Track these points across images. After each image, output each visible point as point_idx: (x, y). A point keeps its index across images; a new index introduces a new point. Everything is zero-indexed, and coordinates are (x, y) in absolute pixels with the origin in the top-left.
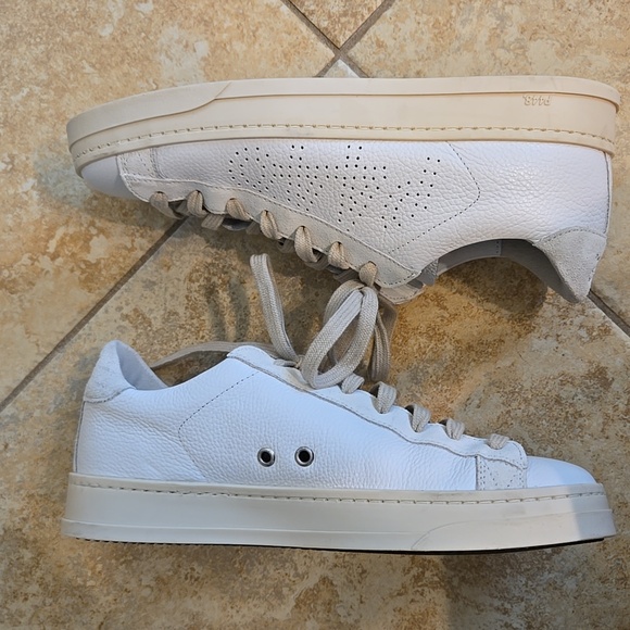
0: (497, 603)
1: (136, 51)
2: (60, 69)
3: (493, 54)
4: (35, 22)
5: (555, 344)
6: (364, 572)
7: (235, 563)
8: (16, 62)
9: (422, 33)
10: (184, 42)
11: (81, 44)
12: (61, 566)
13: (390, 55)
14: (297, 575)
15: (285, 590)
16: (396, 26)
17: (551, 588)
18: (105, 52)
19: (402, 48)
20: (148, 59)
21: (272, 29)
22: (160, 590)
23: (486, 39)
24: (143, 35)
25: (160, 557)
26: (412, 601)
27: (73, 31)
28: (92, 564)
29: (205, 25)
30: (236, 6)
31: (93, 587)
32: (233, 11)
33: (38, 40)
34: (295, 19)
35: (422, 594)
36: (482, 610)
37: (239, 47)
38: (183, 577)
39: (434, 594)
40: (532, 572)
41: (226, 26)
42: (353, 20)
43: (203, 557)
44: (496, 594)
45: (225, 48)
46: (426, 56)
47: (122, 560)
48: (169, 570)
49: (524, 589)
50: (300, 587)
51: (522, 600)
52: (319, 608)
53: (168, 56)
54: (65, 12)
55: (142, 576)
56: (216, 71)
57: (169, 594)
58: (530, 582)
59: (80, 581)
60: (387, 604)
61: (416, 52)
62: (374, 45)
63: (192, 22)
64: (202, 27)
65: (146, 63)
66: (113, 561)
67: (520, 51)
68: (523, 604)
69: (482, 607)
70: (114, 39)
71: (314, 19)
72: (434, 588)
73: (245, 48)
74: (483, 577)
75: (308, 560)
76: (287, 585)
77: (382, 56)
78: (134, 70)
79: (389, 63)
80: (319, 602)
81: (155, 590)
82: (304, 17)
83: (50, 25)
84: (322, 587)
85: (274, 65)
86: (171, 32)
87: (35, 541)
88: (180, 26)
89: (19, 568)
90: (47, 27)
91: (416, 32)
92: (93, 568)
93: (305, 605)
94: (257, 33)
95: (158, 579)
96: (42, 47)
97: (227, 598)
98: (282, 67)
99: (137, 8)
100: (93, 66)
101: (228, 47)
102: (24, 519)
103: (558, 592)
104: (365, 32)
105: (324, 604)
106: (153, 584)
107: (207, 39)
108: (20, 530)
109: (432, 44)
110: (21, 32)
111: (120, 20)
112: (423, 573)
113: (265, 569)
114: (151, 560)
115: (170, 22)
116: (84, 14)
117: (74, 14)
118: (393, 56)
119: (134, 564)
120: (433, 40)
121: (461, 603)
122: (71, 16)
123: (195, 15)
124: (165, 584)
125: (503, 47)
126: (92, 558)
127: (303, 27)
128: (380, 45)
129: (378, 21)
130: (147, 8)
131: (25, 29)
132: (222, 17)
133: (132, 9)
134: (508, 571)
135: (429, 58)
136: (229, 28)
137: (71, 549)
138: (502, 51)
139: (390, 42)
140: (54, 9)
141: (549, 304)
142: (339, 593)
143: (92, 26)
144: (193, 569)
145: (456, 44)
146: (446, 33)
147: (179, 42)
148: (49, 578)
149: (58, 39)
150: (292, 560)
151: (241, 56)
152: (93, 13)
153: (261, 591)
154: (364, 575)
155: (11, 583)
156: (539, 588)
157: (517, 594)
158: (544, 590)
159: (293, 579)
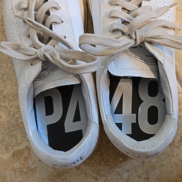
0: (94, 175)
15: (10, 148)
17: (118, 175)
36: (87, 176)
44: (95, 171)
50: (16, 148)
51: (105, 176)
52: (22, 158)
58: (110, 170)
68: (105, 178)
69: (88, 175)
74: (92, 163)
75: (23, 138)
76: (11, 146)
80: (23, 156)
84: (25, 150)
103: (120, 177)
113: (4, 137)
121: (80, 171)
134: (103, 163)
142: (32, 155)
150: (16, 137)
157: (103, 174)
158: (115, 174)
159: (14, 144)
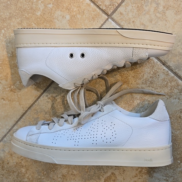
0: (165, 178)
1: (48, 19)
2: (25, 25)
3: (155, 15)
4: (17, 11)
5: (178, 101)
6: (124, 170)
7: (86, 170)
8: (12, 24)
9: (134, 10)
10: (62, 16)
11: (31, 17)
12: (34, 173)
13: (124, 17)
14: (104, 172)
15: (101, 177)
16: (126, 8)
18: (38, 20)
19: (128, 14)
20: (52, 21)
21: (88, 10)
22: (64, 179)
23: (153, 11)
24: (50, 14)
25: (63, 169)
26: (139, 178)
27: (28, 14)
28: (43, 172)
29: (69, 10)
30: (77, 4)
31: (43, 179)
32: (76, 6)
33: (18, 17)
34: (95, 7)
35: (142, 176)
36: (160, 180)
37: (79, 16)
38: (70, 174)
39: (145, 176)
40: (174, 168)
41: (74, 10)
42: (113, 7)
43: (76, 168)
44: (164, 175)
45: (75, 17)
46: (135, 17)
47: (52, 170)
48: (66, 173)
49: (172, 173)
50: (105, 176)
51: (172, 177)
53: (58, 20)
54: (26, 8)
55: (58, 175)
56: (72, 24)
57: (66, 180)
58: (174, 171)
59: (39, 177)
60: (132, 180)
61: (132, 15)
62: (120, 14)
63: (64, 9)
64: (67, 11)
65: (51, 22)
66: (49, 171)
67: (163, 14)
68: (172, 178)
69: (160, 179)
70: (41, 16)
71: (101, 7)
72: (145, 174)
73: (81, 16)
74: (160, 170)
76: (101, 176)
77: (122, 17)
78: (48, 24)
79: (124, 19)
80: (111, 180)
81: (62, 179)
82: (98, 6)
83: (22, 12)
84: (112, 176)
85: (90, 21)
86: (58, 13)
87: (25, 166)
88: (61, 11)
89: (21, 174)
90: (21, 13)
91: (132, 9)
92: (43, 173)
93: (107, 181)
94: (84, 12)
95: (63, 175)
96: (20, 19)
97: (84, 180)
98: (92, 22)
99: (47, 6)
100: (35, 24)
101: (76, 17)
102: (22, 160)
104: (116, 10)
105: (113, 180)
106: (61, 177)
107: (69, 14)
108: (21, 163)
109: (137, 13)
110: (13, 15)
111: (43, 10)
112: (142, 170)
113: (95, 171)
114: (61, 170)
115: (58, 10)
116: (32, 8)
117: (29, 9)
118: (125, 17)
119: (55, 171)
120: (137, 11)
121: (154, 178)
122: (28, 9)
123: (65, 7)
124: (65, 177)
125: (158, 13)
126: (43, 170)
127: (98, 9)
128: (121, 14)
129: (120, 7)
130: (50, 6)
131: (14, 14)
132: (73, 8)
133: (46, 6)
134: (167, 168)
135: (136, 17)
136: (75, 11)
137: (37, 168)
138: (158, 14)
139: (124, 13)
140: (22, 7)
141: (176, 89)
142: (117, 177)
143: (34, 12)
144: (73, 172)
145: (144, 12)
146: (141, 9)
147: (61, 16)
148: (30, 177)
149: (24, 16)
150: (103, 168)
151: (80, 19)
152: (34, 8)
153: (94, 177)
154: (124, 172)
155: (19, 179)
156: (177, 173)
157: (170, 175)
158: (178, 173)
159: (103, 174)
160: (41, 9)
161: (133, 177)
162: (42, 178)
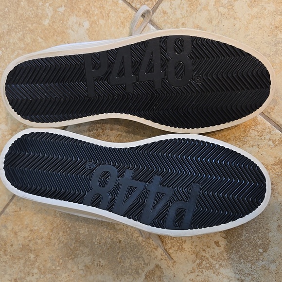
1: (59, 29)
2: (29, 42)
3: (217, 10)
4: (18, 22)
5: (257, 149)
6: (175, 262)
7: (117, 258)
8: (11, 41)
9: (183, 4)
10: (79, 23)
11: (37, 29)
12: (46, 261)
13: (169, 17)
14: (145, 264)
16: (171, 3)
18: (46, 32)
19: (174, 13)
20: (64, 32)
21: (116, 12)
22: (87, 271)
23: (213, 3)
24: (61, 22)
25: (86, 256)
26: (198, 275)
27: (33, 24)
28: (58, 260)
29: (87, 14)
30: (99, 3)
31: (59, 270)
32: (98, 6)
33: (19, 30)
34: (125, 5)
35: (202, 272)
37: (102, 22)
38: (96, 265)
39: (207, 272)
40: (253, 262)
41: (96, 13)
42: (151, 3)
43: (104, 256)
45: (96, 23)
46: (186, 15)
47: (70, 258)
48: (90, 262)
49: (250, 269)
53: (72, 30)
54: (29, 16)
55: (79, 265)
56: (93, 34)
57: (91, 273)
59: (54, 267)
60: (186, 277)
61: (181, 14)
62: (162, 13)
63: (81, 13)
64: (86, 15)
65: (63, 34)
66: (67, 258)
67: (230, 7)
70: (49, 25)
71: (133, 5)
72: (207, 269)
73: (104, 22)
77: (166, 18)
78: (59, 38)
79: (169, 21)
81: (85, 271)
82: (129, 4)
83: (24, 23)
85: (118, 28)
86: (73, 19)
87: (35, 250)
88: (77, 16)
89: (29, 262)
90: (22, 23)
91: (180, 4)
92: (59, 262)
93: (149, 277)
94: (109, 15)
95: (86, 266)
96: (21, 33)
97: (115, 275)
98: (121, 29)
99: (58, 10)
100: (42, 38)
101: (97, 23)
102: (30, 241)
104: (157, 8)
105: (157, 277)
106: (84, 268)
107: (88, 20)
108: (29, 245)
109: (188, 9)
110: (13, 27)
111: (51, 17)
112: (202, 262)
114: (82, 258)
115: (72, 15)
116: (37, 16)
117: (33, 16)
118: (171, 17)
119: (75, 260)
120: (188, 7)
122: (31, 17)
123: (82, 10)
124: (89, 268)
125: (222, 6)
126: (58, 257)
127: (129, 9)
128: (165, 13)
129: (163, 2)
130: (62, 9)
131: (14, 26)
132: (94, 9)
133: (56, 11)
135: (187, 16)
136: (97, 14)
137: (49, 253)
138: (222, 8)
139: (169, 11)
140: (25, 15)
141: (253, 130)
143: (40, 21)
144: (100, 262)
145: (200, 8)
146: (194, 3)
147: (76, 23)
148: (41, 266)
149: (27, 29)
151: (103, 26)
152: (40, 15)
153: (130, 271)
154: (174, 264)
155: (26, 268)
156: (258, 269)
160: (50, 15)
161: (188, 274)
162: (57, 268)
